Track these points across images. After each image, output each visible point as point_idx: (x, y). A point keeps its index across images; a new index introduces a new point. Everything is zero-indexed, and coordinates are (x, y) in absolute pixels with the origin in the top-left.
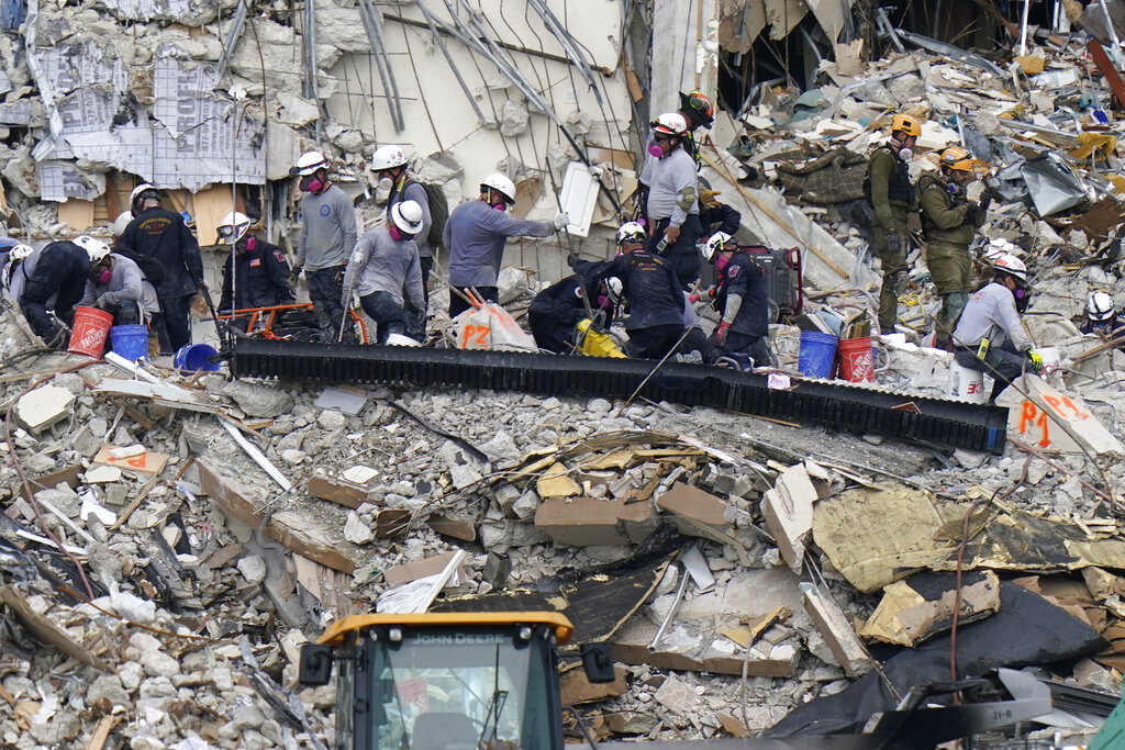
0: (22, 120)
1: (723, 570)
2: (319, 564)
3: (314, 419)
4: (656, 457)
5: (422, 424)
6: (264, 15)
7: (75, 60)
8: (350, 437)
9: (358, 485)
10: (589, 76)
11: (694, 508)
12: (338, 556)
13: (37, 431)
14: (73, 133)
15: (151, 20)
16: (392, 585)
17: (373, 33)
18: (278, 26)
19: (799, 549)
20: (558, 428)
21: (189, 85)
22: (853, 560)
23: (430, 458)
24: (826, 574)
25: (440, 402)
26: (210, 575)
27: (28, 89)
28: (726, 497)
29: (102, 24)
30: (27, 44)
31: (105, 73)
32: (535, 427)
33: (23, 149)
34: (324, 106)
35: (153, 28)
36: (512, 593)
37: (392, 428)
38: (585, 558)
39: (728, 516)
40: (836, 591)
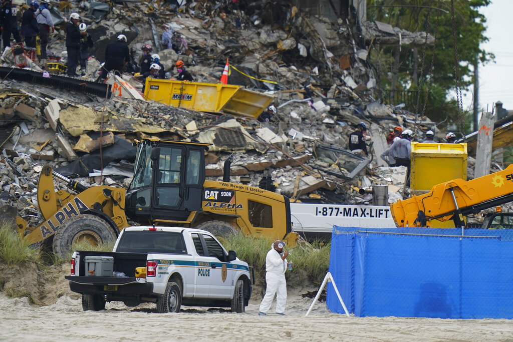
1: (32, 129)
4: (13, 95)
11: (25, 111)
19: (56, 123)
24: (63, 131)
28: (34, 108)
39: (35, 113)
40: (66, 136)
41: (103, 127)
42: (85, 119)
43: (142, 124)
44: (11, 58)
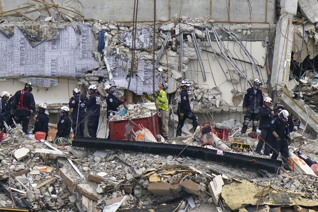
0: (102, 75)
1: (198, 203)
2: (89, 198)
3: (93, 159)
4: (182, 172)
5: (121, 161)
6: (169, 49)
7: (117, 60)
8: (101, 164)
9: (101, 177)
10: (256, 67)
11: (190, 186)
12: (94, 196)
13: (18, 160)
14: (116, 79)
15: (139, 49)
16: (107, 205)
17: (198, 54)
18: (173, 52)
19: (217, 198)
20: (157, 163)
21: (147, 67)
22: (231, 202)
23: (121, 170)
24: (224, 205)
25: (127, 155)
26: (61, 200)
27: (104, 67)
28: (199, 183)
29: (125, 50)
30: (104, 55)
31: (125, 63)
32: (151, 163)
33: (102, 83)
34: (184, 74)
35: (139, 51)
36: (139, 208)
37: (113, 162)
38: (162, 199)
39: (199, 188)
40: (228, 210)
41: (261, 201)
42: (246, 193)
43: (301, 198)
44: (199, 137)
